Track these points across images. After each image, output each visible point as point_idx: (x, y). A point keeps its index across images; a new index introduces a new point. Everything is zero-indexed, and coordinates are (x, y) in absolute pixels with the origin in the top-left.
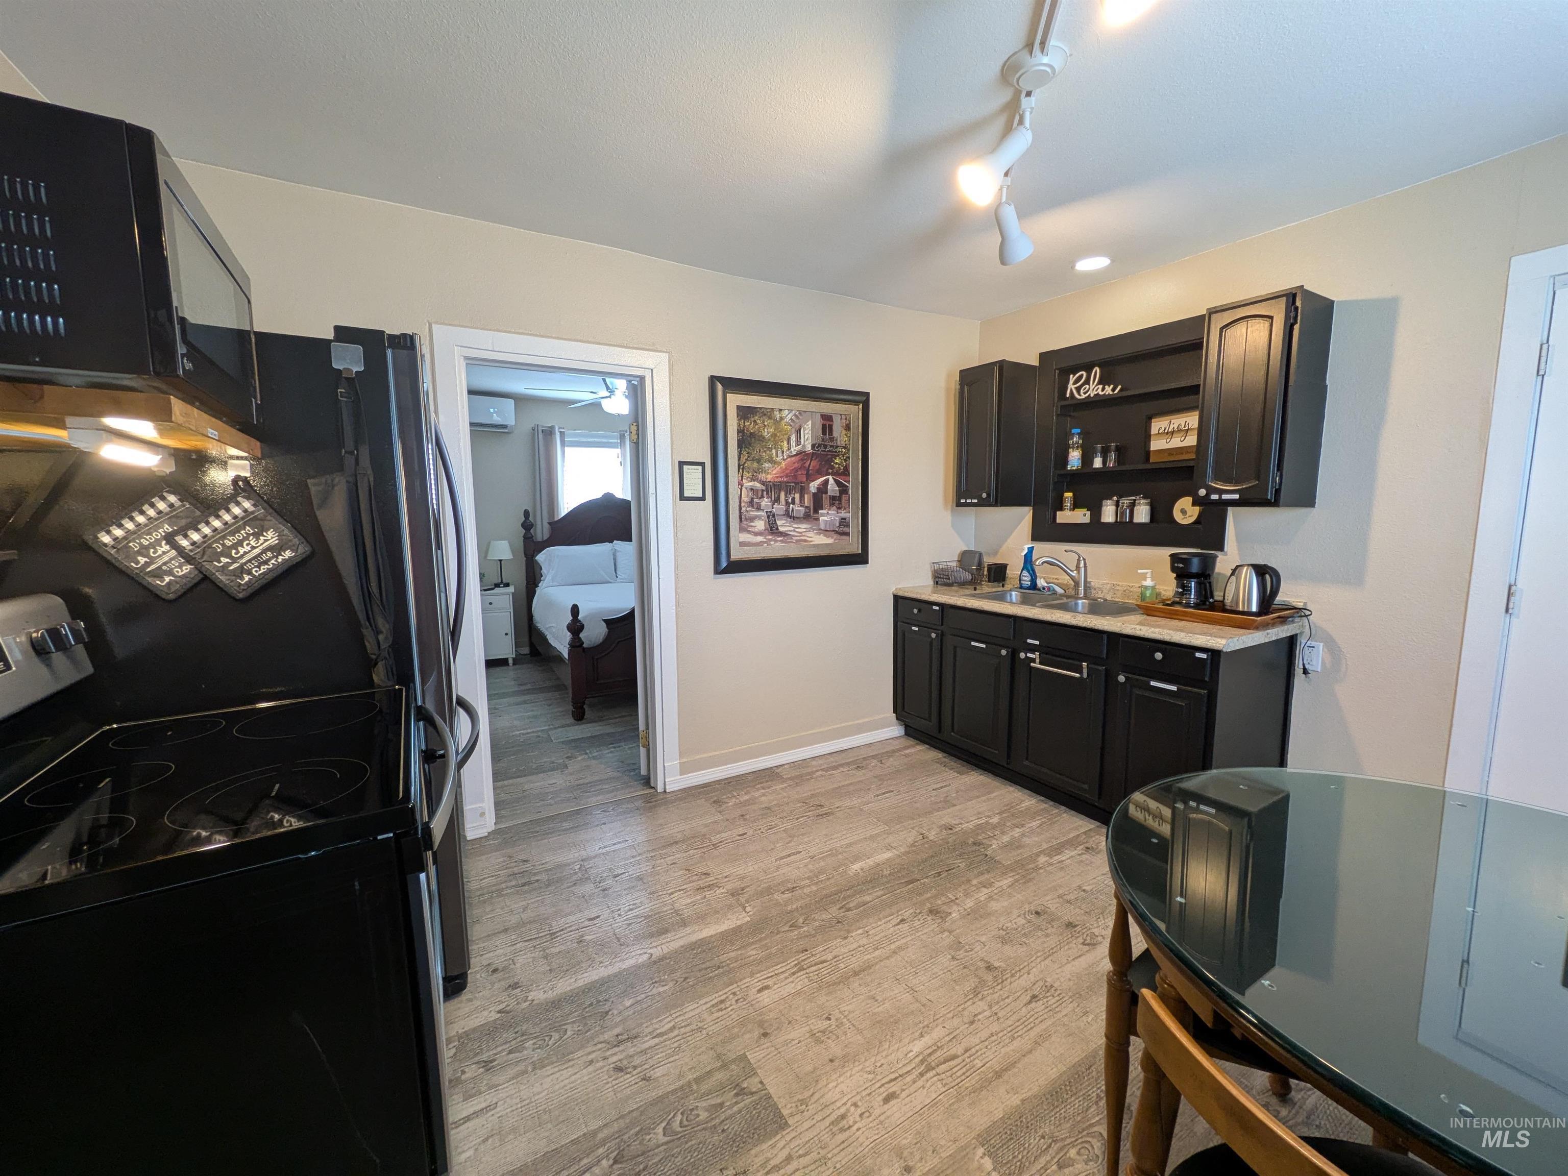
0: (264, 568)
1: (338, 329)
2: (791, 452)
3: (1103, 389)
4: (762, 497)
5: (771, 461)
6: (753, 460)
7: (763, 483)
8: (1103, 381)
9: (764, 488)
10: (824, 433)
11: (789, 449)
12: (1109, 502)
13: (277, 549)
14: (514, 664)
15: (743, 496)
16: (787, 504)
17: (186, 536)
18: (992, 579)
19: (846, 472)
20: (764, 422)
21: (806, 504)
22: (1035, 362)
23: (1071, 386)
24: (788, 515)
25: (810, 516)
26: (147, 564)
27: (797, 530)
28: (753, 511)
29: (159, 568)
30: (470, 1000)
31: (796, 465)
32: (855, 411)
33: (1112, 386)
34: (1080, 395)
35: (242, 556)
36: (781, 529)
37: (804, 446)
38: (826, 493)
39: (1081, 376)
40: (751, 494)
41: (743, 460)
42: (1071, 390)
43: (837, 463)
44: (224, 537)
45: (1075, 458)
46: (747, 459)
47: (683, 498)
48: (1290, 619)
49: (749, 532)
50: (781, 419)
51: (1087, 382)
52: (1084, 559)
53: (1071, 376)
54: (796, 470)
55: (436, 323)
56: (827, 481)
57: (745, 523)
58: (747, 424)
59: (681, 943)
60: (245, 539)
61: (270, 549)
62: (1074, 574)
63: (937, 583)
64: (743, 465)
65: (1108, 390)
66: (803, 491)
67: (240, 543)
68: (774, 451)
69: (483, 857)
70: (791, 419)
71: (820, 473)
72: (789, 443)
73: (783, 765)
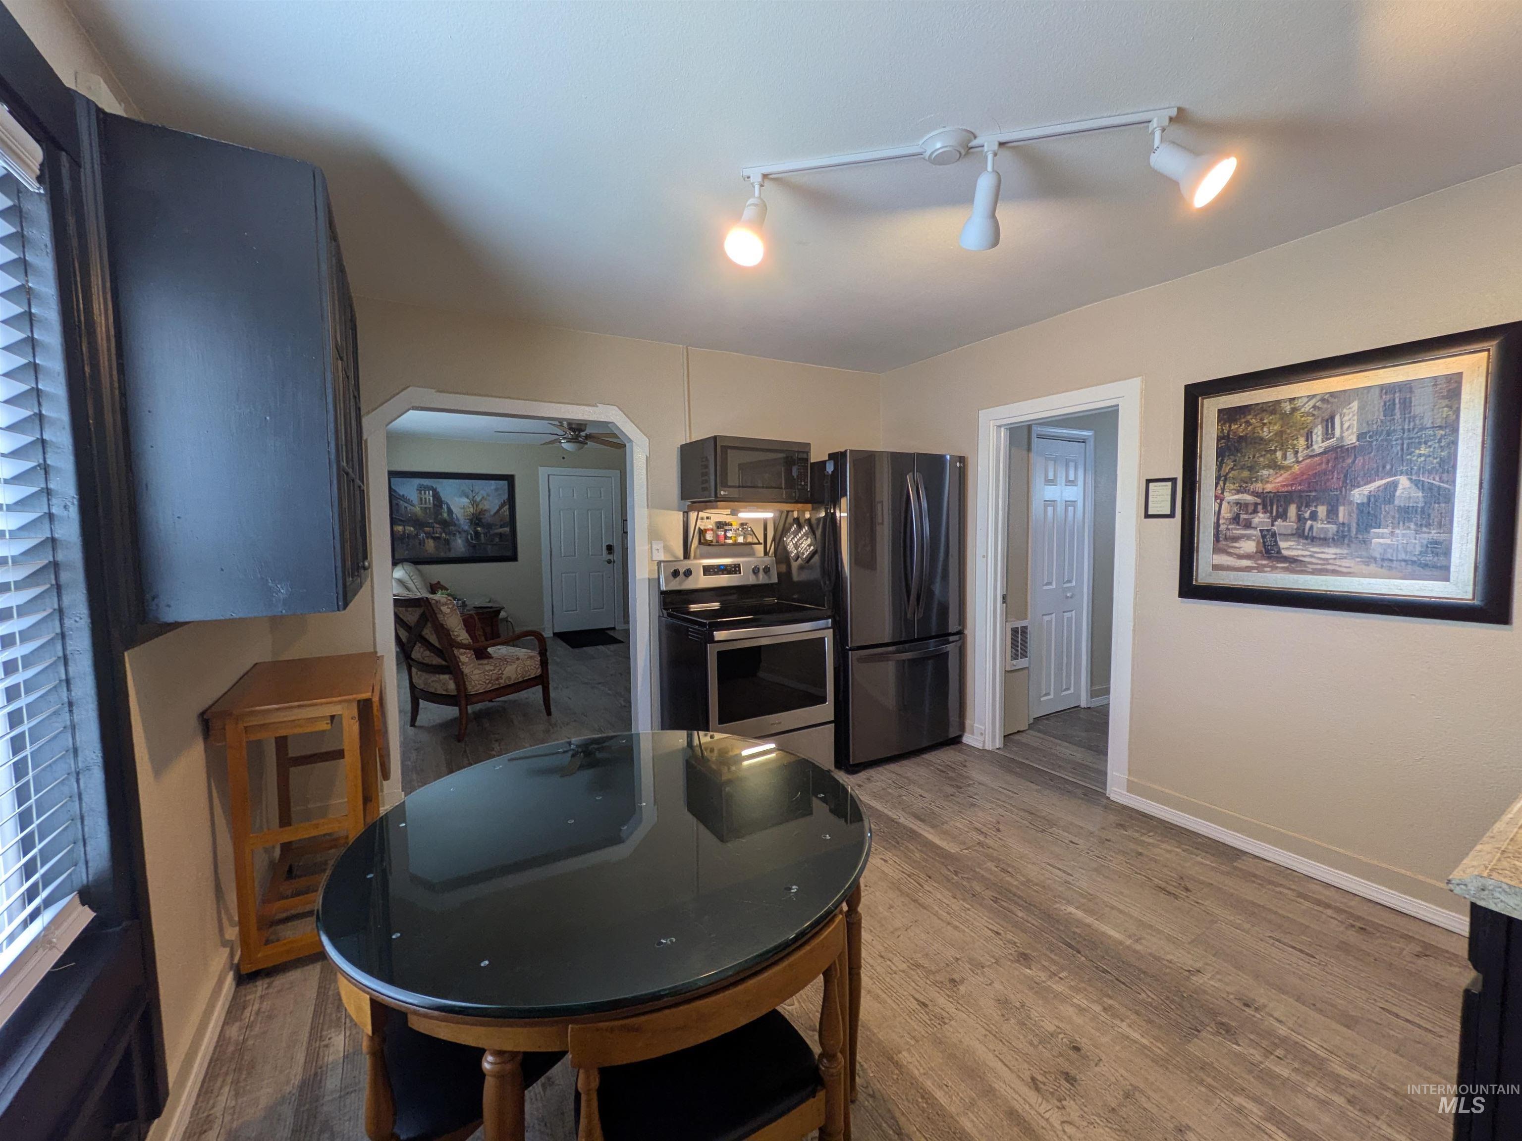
0: (806, 555)
1: (829, 455)
2: (1313, 450)
4: (1255, 511)
5: (1274, 466)
6: (1242, 468)
7: (1258, 495)
9: (1259, 501)
10: (1388, 412)
11: (1309, 447)
15: (1222, 512)
16: (1300, 519)
19: (1445, 467)
20: (1262, 419)
21: (1341, 520)
25: (1351, 536)
27: (1317, 555)
28: (1238, 529)
31: (1321, 467)
32: (1474, 363)
36: (1285, 553)
37: (1342, 438)
38: (1392, 501)
40: (1235, 509)
41: (1226, 469)
43: (1420, 455)
44: (802, 540)
46: (1232, 469)
47: (1147, 516)
49: (1230, 554)
50: (1294, 410)
54: (1320, 474)
57: (1224, 543)
58: (1233, 427)
61: (810, 546)
64: (1226, 476)
66: (1333, 502)
67: (804, 542)
68: (1279, 454)
70: (1315, 407)
71: (1376, 473)
72: (1309, 436)
73: (1269, 861)
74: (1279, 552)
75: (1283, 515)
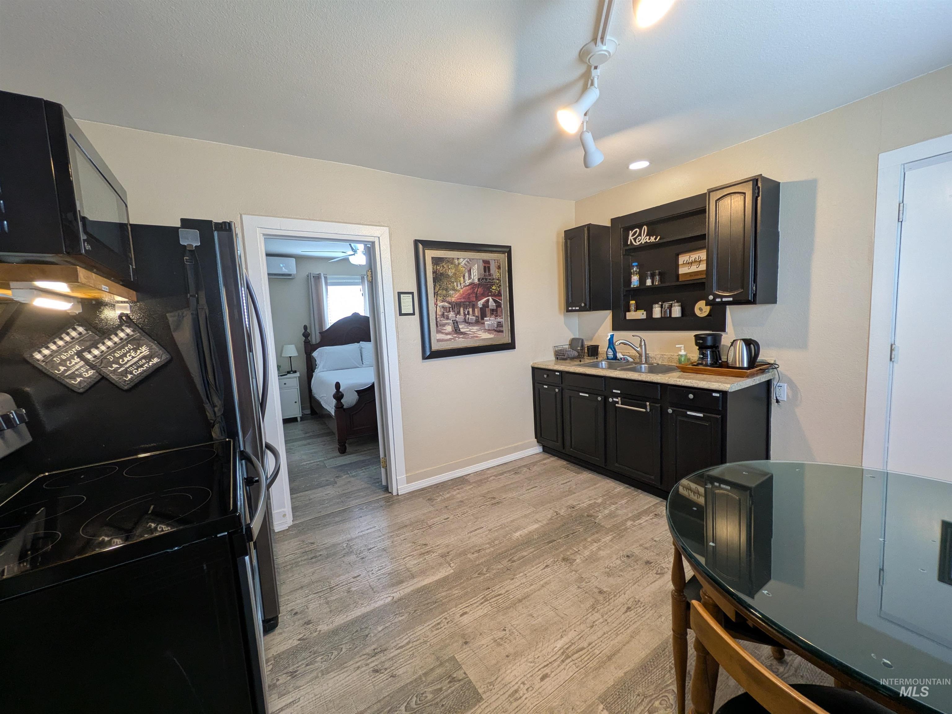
0: (140, 370)
1: (183, 220)
2: (466, 284)
3: (649, 239)
4: (450, 311)
5: (454, 289)
6: (443, 289)
7: (449, 303)
8: (649, 234)
9: (450, 306)
10: (485, 271)
11: (464, 282)
12: (657, 305)
13: (148, 358)
14: (301, 421)
15: (438, 311)
16: (465, 315)
17: (90, 352)
18: (590, 355)
19: (499, 294)
20: (448, 266)
21: (476, 314)
22: (609, 224)
23: (631, 238)
24: (466, 321)
25: (479, 321)
26: (65, 371)
27: (471, 330)
28: (444, 320)
29: (73, 373)
30: (281, 634)
31: (469, 291)
32: (503, 257)
33: (654, 237)
34: (636, 242)
35: (126, 363)
36: (462, 330)
37: (473, 280)
38: (488, 307)
39: (637, 231)
40: (442, 310)
41: (437, 289)
42: (631, 241)
43: (493, 289)
44: (114, 352)
45: (635, 280)
46: (439, 289)
47: (401, 314)
48: (767, 371)
49: (442, 333)
50: (459, 264)
51: (640, 235)
52: (644, 340)
53: (630, 232)
54: (469, 294)
55: (245, 214)
56: (488, 300)
57: (440, 327)
58: (438, 268)
59: (412, 588)
60: (128, 352)
61: (144, 357)
62: (639, 349)
63: (557, 359)
64: (437, 292)
65: (652, 239)
66: (474, 307)
67: (125, 355)
68: (455, 284)
69: (286, 542)
70: (465, 264)
71: (483, 295)
72: (464, 278)
73: (469, 474)
74: (460, 330)
75: (459, 313)
